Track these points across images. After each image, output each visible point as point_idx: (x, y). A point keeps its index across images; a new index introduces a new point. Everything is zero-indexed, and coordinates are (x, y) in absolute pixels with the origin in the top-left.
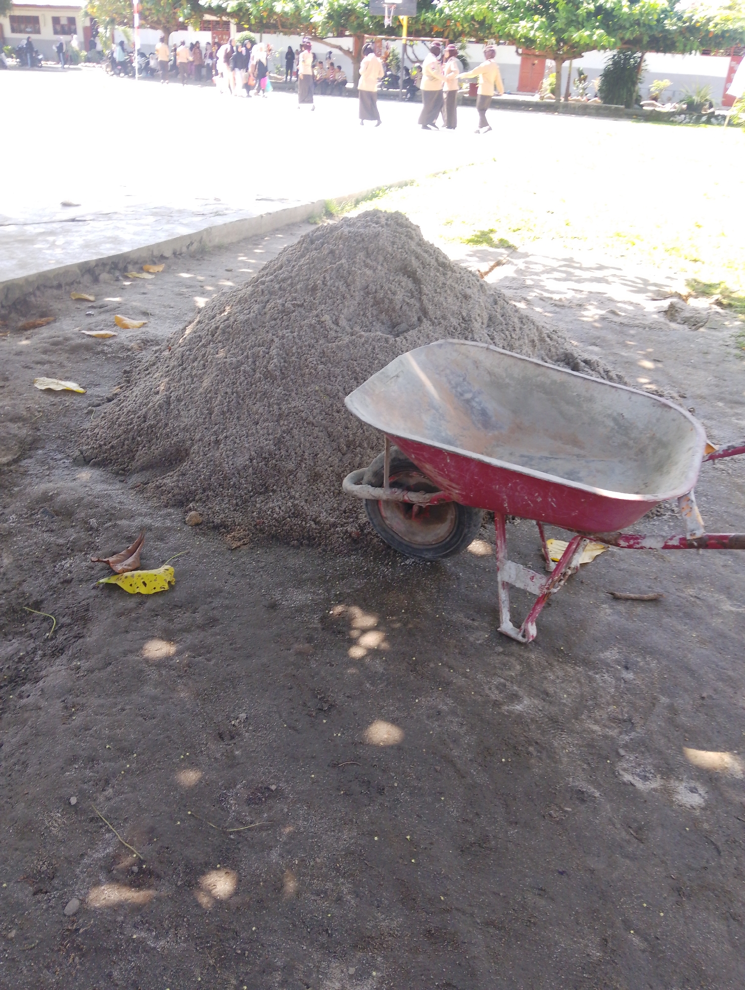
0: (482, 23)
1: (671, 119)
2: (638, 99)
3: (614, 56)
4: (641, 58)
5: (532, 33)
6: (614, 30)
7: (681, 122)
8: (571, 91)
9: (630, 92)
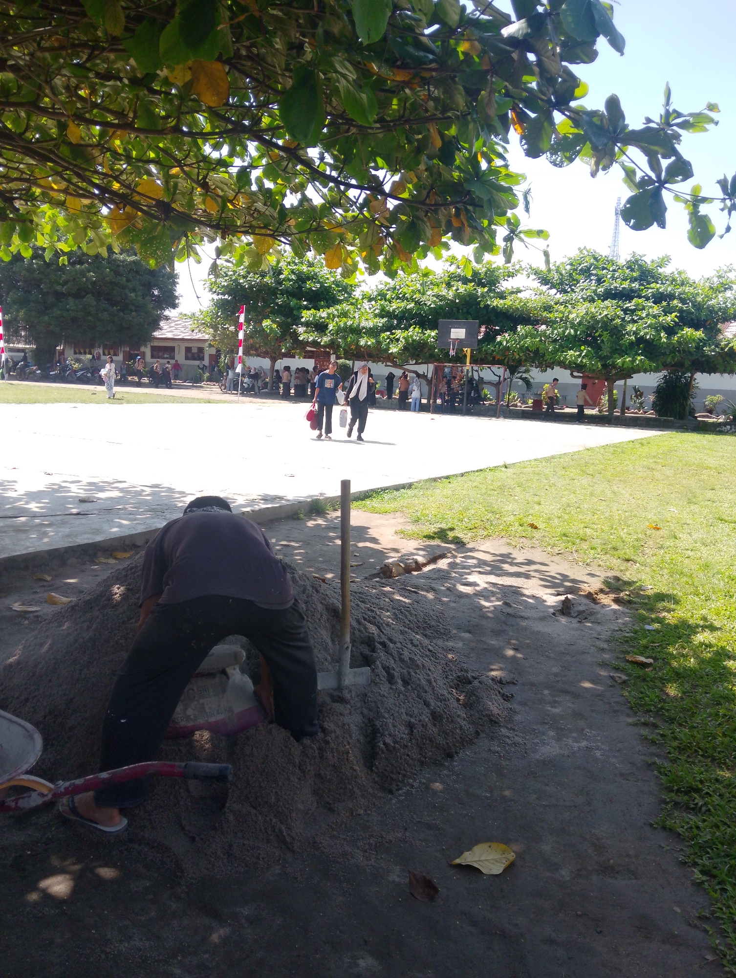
0: (536, 352)
1: (718, 429)
2: (692, 412)
3: (665, 376)
4: (691, 377)
5: (580, 360)
6: (656, 356)
7: (727, 432)
8: (627, 405)
9: (683, 407)
